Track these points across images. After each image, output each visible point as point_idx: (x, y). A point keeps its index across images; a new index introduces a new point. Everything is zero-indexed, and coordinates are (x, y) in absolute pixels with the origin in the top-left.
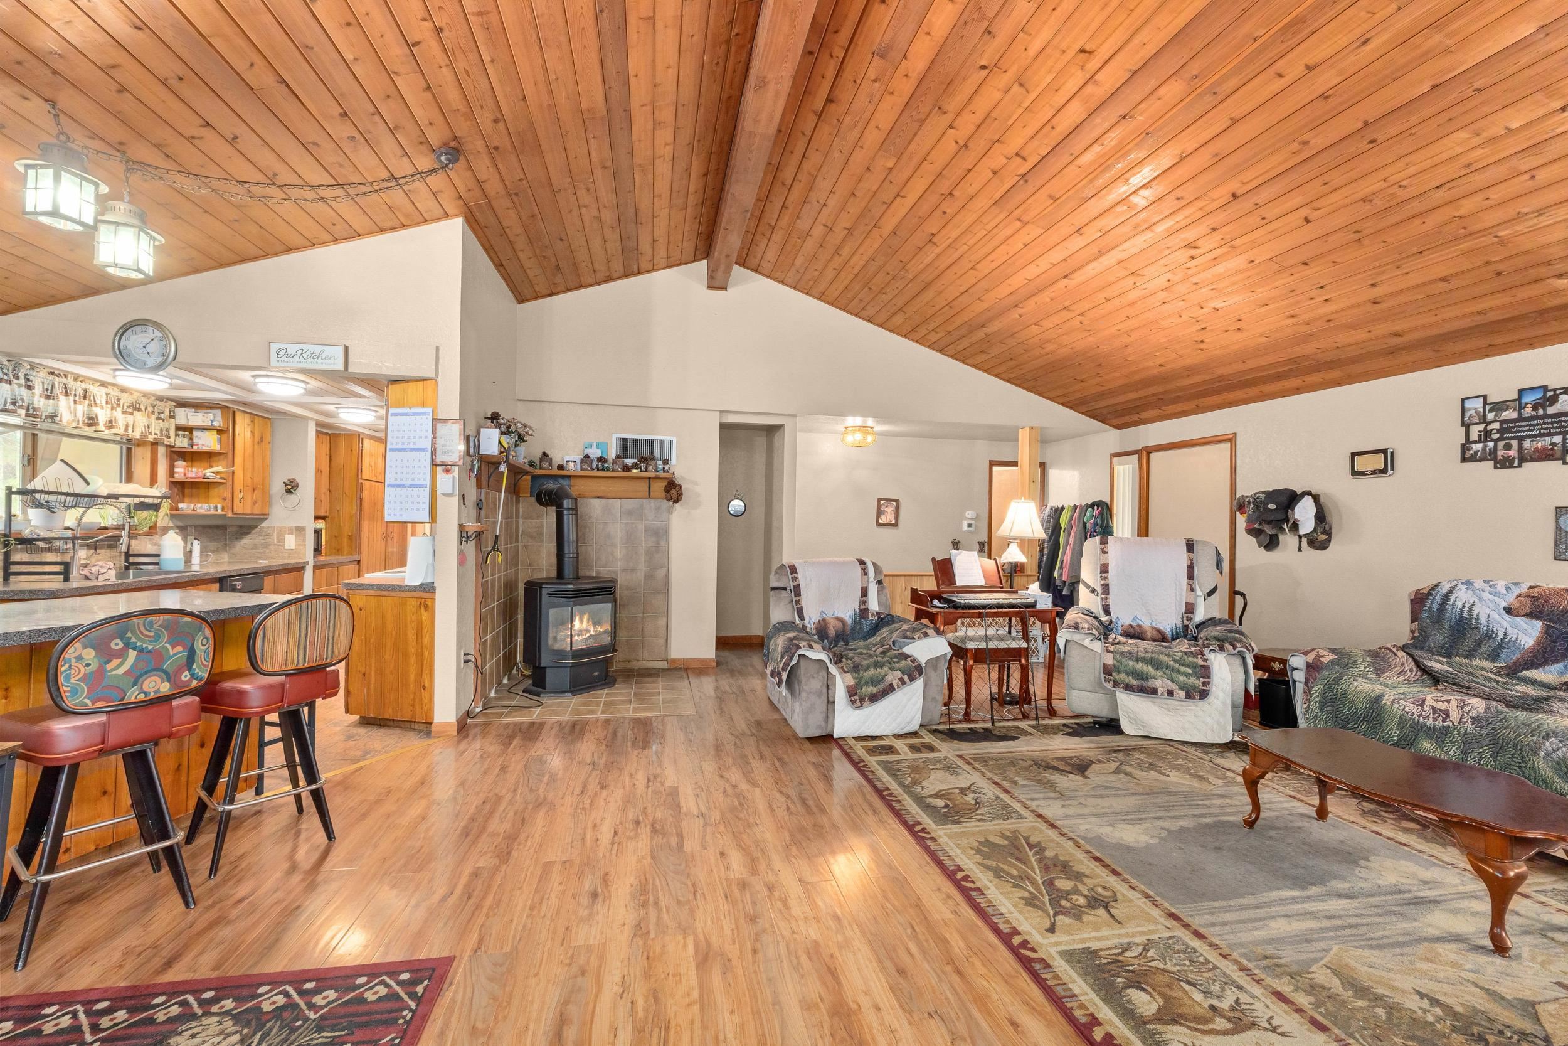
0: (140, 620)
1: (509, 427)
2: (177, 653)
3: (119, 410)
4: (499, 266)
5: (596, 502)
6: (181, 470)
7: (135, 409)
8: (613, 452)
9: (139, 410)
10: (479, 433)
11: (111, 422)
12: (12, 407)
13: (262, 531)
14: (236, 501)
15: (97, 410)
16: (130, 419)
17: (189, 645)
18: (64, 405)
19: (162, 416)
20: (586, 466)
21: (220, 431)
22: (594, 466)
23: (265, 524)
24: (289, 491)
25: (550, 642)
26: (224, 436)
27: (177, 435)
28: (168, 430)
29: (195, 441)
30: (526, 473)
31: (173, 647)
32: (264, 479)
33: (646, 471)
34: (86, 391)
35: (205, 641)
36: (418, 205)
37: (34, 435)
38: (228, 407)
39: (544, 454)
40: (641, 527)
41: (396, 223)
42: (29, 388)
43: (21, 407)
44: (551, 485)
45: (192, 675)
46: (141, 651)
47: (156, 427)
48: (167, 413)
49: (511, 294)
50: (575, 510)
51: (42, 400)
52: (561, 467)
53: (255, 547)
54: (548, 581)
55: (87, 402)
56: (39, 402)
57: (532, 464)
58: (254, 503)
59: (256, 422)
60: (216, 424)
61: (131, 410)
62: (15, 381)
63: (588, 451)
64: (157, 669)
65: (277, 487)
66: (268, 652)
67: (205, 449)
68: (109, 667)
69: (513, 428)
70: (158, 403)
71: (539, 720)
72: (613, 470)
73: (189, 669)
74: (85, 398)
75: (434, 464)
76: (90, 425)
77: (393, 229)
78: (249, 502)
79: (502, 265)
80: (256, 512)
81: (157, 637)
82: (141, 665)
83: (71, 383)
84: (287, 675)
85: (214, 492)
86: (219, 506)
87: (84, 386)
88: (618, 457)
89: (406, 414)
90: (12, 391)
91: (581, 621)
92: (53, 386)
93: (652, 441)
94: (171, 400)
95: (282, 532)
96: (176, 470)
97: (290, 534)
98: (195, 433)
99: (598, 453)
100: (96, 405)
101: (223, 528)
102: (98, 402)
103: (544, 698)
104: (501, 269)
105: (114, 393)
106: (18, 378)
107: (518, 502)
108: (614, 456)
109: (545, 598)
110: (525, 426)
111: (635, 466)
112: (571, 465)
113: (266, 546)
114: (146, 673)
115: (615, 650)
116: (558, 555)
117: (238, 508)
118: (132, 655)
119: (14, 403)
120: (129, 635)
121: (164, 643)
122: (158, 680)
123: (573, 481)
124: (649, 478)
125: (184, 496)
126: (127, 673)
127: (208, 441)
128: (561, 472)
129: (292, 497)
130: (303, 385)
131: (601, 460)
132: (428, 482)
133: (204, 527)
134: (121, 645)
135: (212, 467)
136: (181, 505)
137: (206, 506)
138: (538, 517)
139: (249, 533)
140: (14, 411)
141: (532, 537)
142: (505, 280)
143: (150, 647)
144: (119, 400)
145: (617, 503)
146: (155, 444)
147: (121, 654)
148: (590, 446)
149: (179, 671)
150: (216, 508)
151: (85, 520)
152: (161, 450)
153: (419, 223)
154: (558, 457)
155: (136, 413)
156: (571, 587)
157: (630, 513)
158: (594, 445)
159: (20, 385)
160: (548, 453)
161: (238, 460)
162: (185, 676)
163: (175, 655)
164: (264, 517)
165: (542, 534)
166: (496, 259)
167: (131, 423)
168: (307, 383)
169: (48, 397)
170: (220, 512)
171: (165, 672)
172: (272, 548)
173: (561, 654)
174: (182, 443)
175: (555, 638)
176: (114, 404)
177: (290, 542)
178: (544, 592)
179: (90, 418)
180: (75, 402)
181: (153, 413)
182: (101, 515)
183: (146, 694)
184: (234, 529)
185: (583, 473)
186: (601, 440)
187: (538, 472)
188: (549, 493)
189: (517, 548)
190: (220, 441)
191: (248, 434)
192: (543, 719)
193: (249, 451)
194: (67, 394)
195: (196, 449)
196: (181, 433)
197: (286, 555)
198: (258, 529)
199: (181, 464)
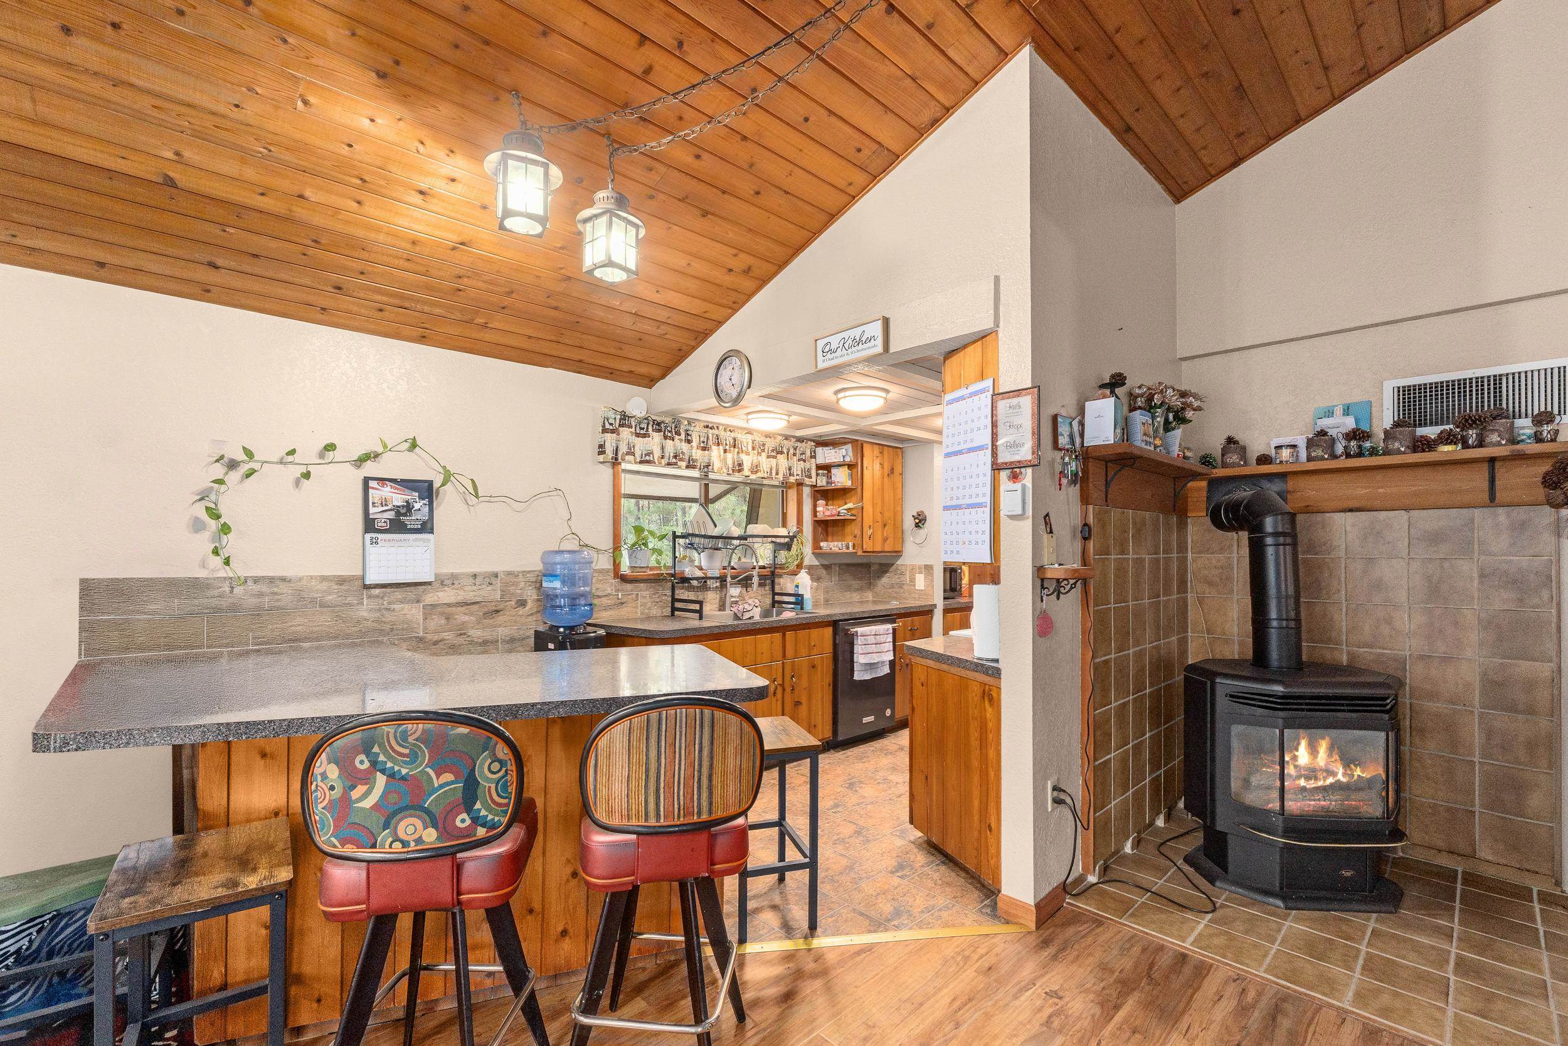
0: (388, 729)
1: (1150, 398)
2: (445, 784)
3: (764, 455)
4: (1124, 133)
5: (1341, 520)
6: (825, 510)
7: (778, 453)
8: (1385, 417)
9: (782, 453)
10: (1082, 411)
12: (674, 460)
13: (897, 569)
14: (866, 538)
15: (743, 456)
16: (773, 462)
17: (466, 772)
18: (716, 453)
19: (803, 457)
20: (1319, 452)
21: (850, 466)
22: (1339, 449)
23: (899, 562)
24: (917, 526)
25: (1235, 785)
26: (855, 471)
27: (817, 475)
28: (809, 470)
29: (832, 478)
30: (1195, 476)
31: (438, 777)
32: (895, 514)
33: (1481, 444)
34: (735, 440)
35: (496, 766)
36: (951, 53)
37: (707, 485)
38: (857, 440)
39: (1230, 440)
40: (1468, 568)
41: (934, 110)
42: (689, 442)
43: (681, 460)
44: (1244, 493)
45: (476, 821)
46: (392, 776)
47: (798, 467)
48: (808, 453)
49: (1158, 187)
50: (1290, 536)
51: (700, 452)
52: (1264, 459)
53: (892, 586)
54: (1232, 668)
55: (736, 450)
56: (697, 454)
57: (1206, 460)
58: (885, 540)
59: (886, 453)
60: (848, 459)
61: (774, 454)
62: (677, 437)
63: (1324, 423)
64: (415, 807)
65: (909, 522)
66: (603, 792)
67: (839, 486)
68: (355, 794)
69: (1157, 399)
70: (799, 444)
71: (1198, 953)
72: (1387, 452)
73: (469, 809)
74: (734, 446)
75: (996, 468)
77: (935, 123)
78: (879, 537)
79: (1129, 129)
80: (887, 549)
81: (413, 757)
82: (393, 798)
83: (722, 434)
84: (638, 833)
85: (849, 529)
86: (851, 544)
87: (733, 435)
88: (1397, 425)
89: (962, 398)
90: (674, 446)
91: (1313, 750)
92: (708, 438)
93: (1497, 379)
94: (811, 440)
95: (913, 570)
96: (818, 509)
97: (920, 573)
98: (832, 471)
99: (1350, 423)
100: (743, 452)
101: (867, 566)
102: (745, 449)
103: (1223, 894)
104: (1129, 137)
105: (759, 439)
106: (679, 434)
107: (1182, 525)
108: (1388, 423)
109: (1222, 703)
110: (1183, 394)
111: (1447, 438)
112: (1285, 454)
113: (901, 586)
114: (401, 810)
115: (1397, 834)
116: (1255, 622)
117: (868, 546)
118: (381, 780)
119: (675, 457)
120: (376, 749)
121: (424, 767)
122: (419, 824)
123: (1291, 484)
124: (1492, 460)
125: (827, 535)
126: (376, 807)
127: (841, 478)
128: (1265, 469)
129: (921, 531)
130: (883, 394)
131: (1356, 435)
132: (987, 499)
133: (848, 565)
134: (367, 765)
135: (845, 504)
136: (822, 544)
137: (840, 544)
138: (1222, 550)
139: (887, 572)
140: (676, 464)
141: (1210, 584)
142: (1142, 161)
143: (404, 771)
144: (764, 445)
145: (1400, 518)
146: (800, 484)
147: (366, 778)
148: (1330, 413)
149: (451, 812)
150: (848, 548)
152: (806, 491)
153: (967, 94)
154: (1258, 443)
155: (779, 456)
156: (1278, 689)
157: (1435, 538)
158: (1339, 411)
159: (681, 440)
160: (1240, 436)
161: (867, 494)
162: (462, 821)
163: (441, 786)
164: (898, 554)
165: (1229, 578)
166: (1114, 119)
167: (774, 466)
168: (887, 391)
169: (704, 449)
170: (851, 550)
171: (427, 811)
172: (905, 587)
173: (1259, 818)
174: (822, 482)
175: (1246, 782)
176: (759, 448)
177: (920, 582)
178: (1220, 692)
180: (725, 451)
181: (794, 455)
183: (405, 844)
184: (876, 567)
185: (1312, 466)
186: (1356, 397)
187: (1220, 472)
188: (1233, 507)
189: (1185, 602)
190: (851, 476)
191: (877, 467)
192: (1208, 956)
193: (878, 482)
194: (718, 444)
195: (833, 486)
196: (820, 472)
197: (917, 596)
198: (894, 567)
199: (821, 502)
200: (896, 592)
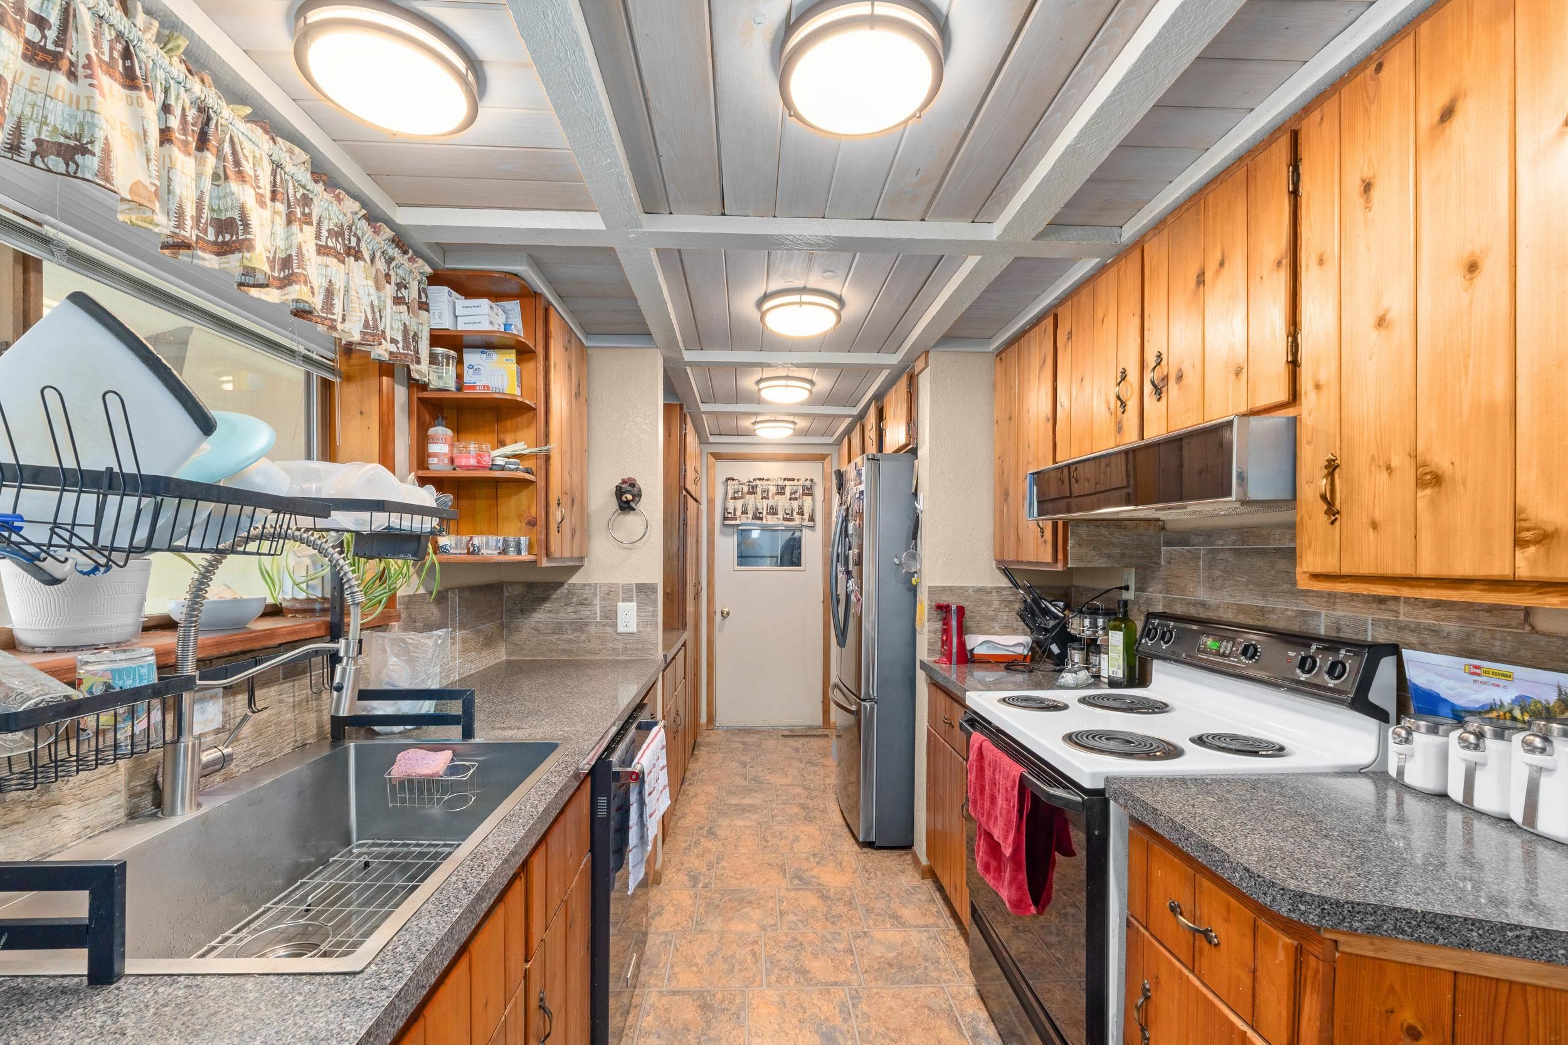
3: (309, 232)
7: (347, 249)
9: (358, 256)
11: (286, 262)
13: (571, 593)
14: (553, 529)
15: (242, 200)
19: (404, 293)
21: (519, 352)
23: (575, 579)
24: (624, 506)
26: (529, 366)
27: (432, 354)
28: (415, 337)
29: (469, 377)
32: (582, 480)
38: (536, 293)
47: (392, 322)
48: (415, 289)
53: (559, 629)
58: (573, 533)
60: (510, 333)
61: (337, 247)
65: (605, 497)
67: (490, 395)
70: (395, 249)
74: (203, 142)
76: (223, 250)
78: (568, 527)
80: (571, 553)
85: (513, 505)
86: (524, 541)
94: (424, 259)
95: (611, 594)
96: (433, 448)
97: (628, 599)
98: (470, 357)
100: (241, 176)
101: (498, 589)
102: (247, 167)
113: (580, 625)
117: (556, 546)
127: (494, 375)
129: (628, 518)
133: (474, 589)
135: (502, 444)
139: (545, 599)
146: (387, 367)
151: (215, 592)
152: (401, 395)
155: (349, 259)
161: (557, 423)
164: (575, 563)
167: (339, 284)
170: (525, 556)
172: (592, 629)
174: (443, 378)
177: (629, 617)
179: (224, 226)
180: (165, 133)
181: (386, 278)
182: (265, 574)
184: (518, 590)
190: (518, 376)
193: (566, 410)
194: (130, 80)
195: (466, 394)
196: (439, 350)
197: (620, 646)
198: (564, 590)
199: (441, 432)
200: (570, 642)
